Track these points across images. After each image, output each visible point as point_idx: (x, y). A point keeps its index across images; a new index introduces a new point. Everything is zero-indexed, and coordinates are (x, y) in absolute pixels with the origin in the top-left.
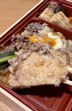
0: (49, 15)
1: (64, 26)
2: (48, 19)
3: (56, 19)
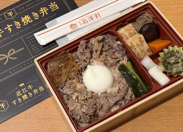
0: (130, 33)
1: (137, 53)
2: (126, 37)
3: (131, 43)
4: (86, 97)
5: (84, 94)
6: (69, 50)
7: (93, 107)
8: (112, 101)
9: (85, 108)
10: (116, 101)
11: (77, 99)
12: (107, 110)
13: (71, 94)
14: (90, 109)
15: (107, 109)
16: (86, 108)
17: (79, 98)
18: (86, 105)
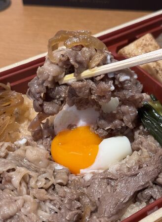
4: (53, 181)
5: (45, 172)
6: (12, 84)
7: (71, 206)
8: (125, 190)
9: (48, 210)
10: (137, 189)
11: (24, 184)
12: (113, 215)
13: (8, 171)
14: (65, 212)
15: (113, 211)
16: (51, 210)
17: (32, 183)
18: (51, 201)
